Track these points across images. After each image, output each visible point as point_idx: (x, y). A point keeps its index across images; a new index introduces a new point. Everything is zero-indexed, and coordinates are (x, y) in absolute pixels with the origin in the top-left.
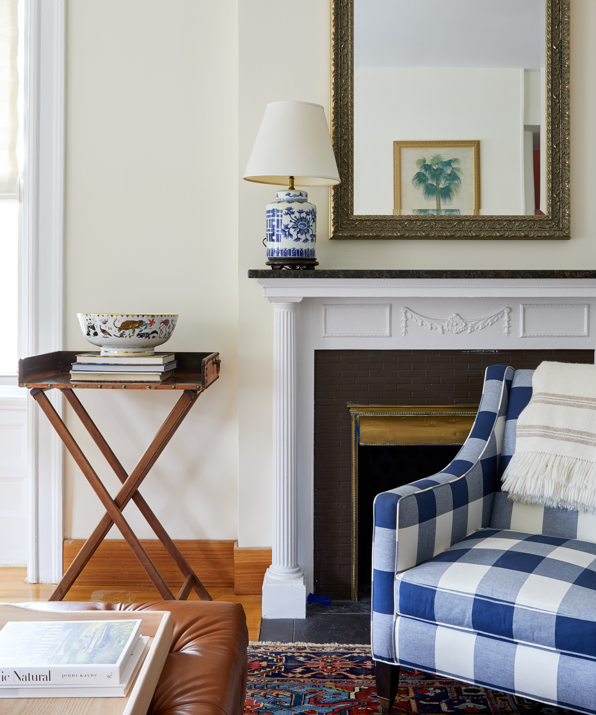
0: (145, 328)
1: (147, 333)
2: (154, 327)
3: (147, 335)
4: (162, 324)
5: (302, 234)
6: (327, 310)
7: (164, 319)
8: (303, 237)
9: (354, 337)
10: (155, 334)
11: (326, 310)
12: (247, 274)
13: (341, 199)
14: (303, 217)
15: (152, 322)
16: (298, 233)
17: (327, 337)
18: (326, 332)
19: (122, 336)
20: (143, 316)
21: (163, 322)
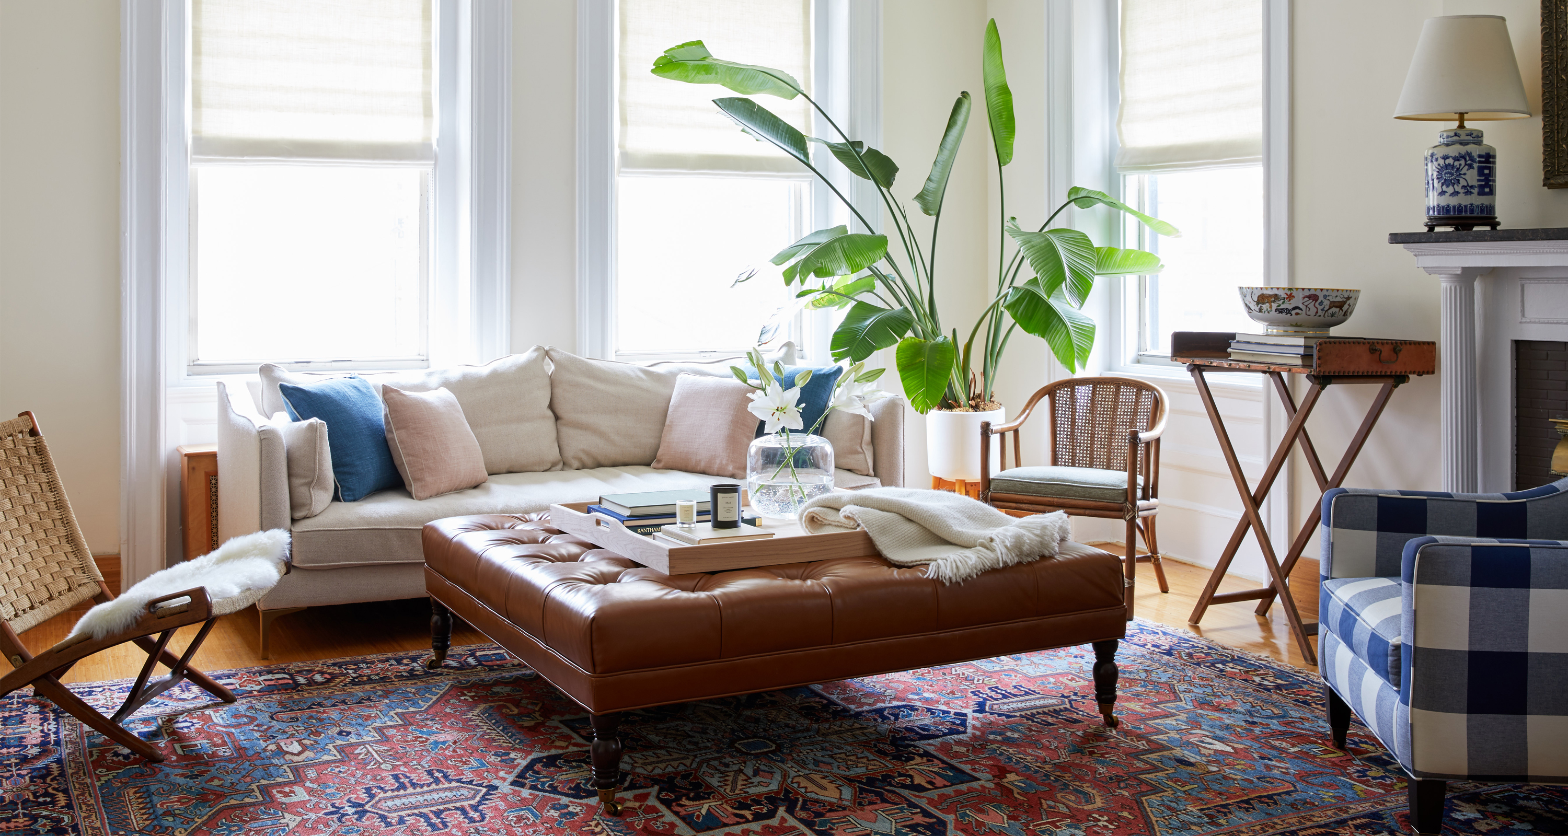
0: (1283, 303)
1: (1287, 309)
2: (1294, 303)
3: (1288, 311)
4: (1307, 299)
5: (1448, 186)
6: (1526, 286)
7: (1307, 293)
8: (1450, 190)
9: (1557, 323)
10: (1297, 311)
11: (1523, 287)
12: (1387, 238)
13: (1558, 133)
14: (1449, 164)
15: (1290, 297)
16: (1442, 185)
17: (1525, 323)
18: (1523, 315)
19: (1260, 310)
20: (1278, 289)
21: (1307, 297)
